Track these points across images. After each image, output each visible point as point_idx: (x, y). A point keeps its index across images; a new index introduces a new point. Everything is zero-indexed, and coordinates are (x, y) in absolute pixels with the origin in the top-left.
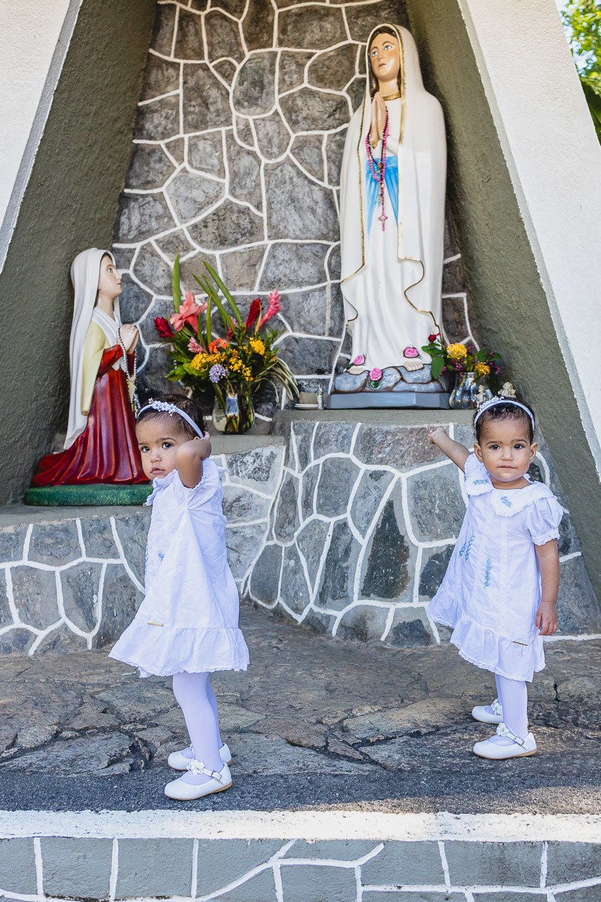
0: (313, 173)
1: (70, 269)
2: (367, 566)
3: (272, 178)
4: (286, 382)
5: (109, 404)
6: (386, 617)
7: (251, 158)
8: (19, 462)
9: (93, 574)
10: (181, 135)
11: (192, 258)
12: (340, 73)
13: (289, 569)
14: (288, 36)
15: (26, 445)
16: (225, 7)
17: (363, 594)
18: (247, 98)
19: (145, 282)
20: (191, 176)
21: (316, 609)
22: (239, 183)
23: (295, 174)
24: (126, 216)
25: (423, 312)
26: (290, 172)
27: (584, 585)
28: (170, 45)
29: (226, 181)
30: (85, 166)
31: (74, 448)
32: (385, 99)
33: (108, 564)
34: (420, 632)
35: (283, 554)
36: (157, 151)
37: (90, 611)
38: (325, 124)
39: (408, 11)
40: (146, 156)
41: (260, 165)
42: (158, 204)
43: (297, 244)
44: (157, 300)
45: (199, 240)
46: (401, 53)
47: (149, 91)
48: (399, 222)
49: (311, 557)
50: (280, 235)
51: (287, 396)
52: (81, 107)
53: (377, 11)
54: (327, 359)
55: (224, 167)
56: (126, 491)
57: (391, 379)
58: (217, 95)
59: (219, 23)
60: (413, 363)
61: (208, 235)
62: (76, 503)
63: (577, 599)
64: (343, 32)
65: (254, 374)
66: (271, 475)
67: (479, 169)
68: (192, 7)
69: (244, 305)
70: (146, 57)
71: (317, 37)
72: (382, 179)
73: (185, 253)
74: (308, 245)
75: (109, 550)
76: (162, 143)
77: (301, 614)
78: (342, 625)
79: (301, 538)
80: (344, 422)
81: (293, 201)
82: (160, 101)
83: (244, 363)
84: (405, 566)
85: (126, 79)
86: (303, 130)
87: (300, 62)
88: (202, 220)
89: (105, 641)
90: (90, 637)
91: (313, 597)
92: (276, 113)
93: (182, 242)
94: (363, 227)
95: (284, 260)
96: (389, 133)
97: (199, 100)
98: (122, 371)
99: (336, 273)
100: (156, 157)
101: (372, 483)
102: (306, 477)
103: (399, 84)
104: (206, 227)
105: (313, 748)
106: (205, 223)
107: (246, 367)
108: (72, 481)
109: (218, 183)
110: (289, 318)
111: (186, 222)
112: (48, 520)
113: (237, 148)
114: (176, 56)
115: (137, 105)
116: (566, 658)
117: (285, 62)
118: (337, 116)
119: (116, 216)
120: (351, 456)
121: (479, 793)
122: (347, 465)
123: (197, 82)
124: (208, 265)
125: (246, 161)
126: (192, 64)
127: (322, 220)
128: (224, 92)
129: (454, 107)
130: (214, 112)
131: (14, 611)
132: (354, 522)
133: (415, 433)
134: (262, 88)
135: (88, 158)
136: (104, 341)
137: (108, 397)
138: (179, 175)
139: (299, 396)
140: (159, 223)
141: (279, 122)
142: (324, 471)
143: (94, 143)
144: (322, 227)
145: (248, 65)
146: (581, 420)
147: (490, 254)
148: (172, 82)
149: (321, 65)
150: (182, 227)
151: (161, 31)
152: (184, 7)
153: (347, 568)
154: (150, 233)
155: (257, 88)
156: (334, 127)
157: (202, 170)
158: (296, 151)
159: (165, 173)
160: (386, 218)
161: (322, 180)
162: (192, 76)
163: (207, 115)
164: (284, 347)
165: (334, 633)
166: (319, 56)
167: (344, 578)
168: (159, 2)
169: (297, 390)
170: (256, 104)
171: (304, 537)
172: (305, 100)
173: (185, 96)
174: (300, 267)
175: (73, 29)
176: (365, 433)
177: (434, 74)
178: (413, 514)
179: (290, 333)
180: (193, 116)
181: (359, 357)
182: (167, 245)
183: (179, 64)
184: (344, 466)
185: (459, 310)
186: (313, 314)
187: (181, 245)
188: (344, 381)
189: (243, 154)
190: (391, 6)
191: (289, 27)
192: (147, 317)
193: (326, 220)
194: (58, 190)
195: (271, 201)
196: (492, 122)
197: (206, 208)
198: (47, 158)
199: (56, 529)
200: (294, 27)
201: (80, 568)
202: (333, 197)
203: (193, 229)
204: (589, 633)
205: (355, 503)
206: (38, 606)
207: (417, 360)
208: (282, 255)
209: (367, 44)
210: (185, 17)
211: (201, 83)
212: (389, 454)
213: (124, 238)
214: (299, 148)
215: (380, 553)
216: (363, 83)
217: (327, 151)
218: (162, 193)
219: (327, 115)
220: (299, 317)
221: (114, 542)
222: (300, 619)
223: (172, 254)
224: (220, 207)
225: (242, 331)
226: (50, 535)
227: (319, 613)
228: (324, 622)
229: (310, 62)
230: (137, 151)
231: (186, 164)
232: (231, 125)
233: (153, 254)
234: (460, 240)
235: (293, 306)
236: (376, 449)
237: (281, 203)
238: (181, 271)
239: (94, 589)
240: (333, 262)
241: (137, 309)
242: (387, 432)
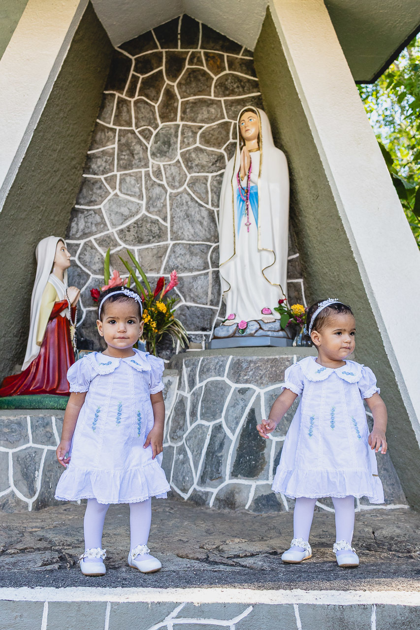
0: (201, 199)
1: (35, 250)
2: (236, 455)
3: (174, 201)
4: (180, 336)
5: (56, 339)
6: (249, 492)
7: (161, 188)
9: (37, 456)
10: (115, 172)
11: (119, 251)
12: (220, 139)
13: (179, 462)
14: (187, 115)
16: (147, 96)
17: (232, 475)
18: (159, 151)
19: (85, 266)
20: (120, 199)
21: (198, 488)
22: (152, 204)
23: (190, 200)
24: (75, 222)
25: (275, 285)
26: (186, 198)
27: (390, 469)
28: (111, 118)
29: (144, 203)
30: (51, 183)
31: (29, 369)
32: (250, 151)
33: (48, 450)
34: (274, 502)
35: (175, 452)
36: (98, 182)
37: (33, 481)
38: (210, 169)
39: (264, 103)
40: (91, 185)
41: (167, 193)
42: (97, 215)
43: (190, 244)
44: (93, 278)
45: (124, 239)
46: (260, 124)
47: (95, 145)
48: (259, 226)
49: (195, 451)
50: (179, 238)
51: (181, 346)
52: (51, 144)
53: (244, 103)
54: (209, 321)
55: (142, 194)
56: (64, 399)
57: (252, 328)
58: (140, 149)
59: (143, 106)
60: (268, 318)
61: (130, 236)
62: (27, 407)
63: (385, 479)
64: (222, 114)
65: (159, 327)
66: (168, 396)
67: (311, 193)
68: (126, 95)
69: (153, 283)
70: (94, 124)
71: (206, 117)
72: (247, 199)
73: (114, 247)
74: (197, 245)
75: (49, 440)
76: (102, 177)
77: (187, 493)
78: (217, 499)
79: (188, 438)
80: (220, 356)
81: (188, 216)
82: (102, 151)
83: (152, 318)
84: (263, 454)
85: (81, 134)
86: (195, 172)
87: (195, 131)
88: (127, 227)
89: (42, 506)
90: (30, 502)
91: (196, 479)
92: (178, 161)
93: (112, 240)
94: (234, 230)
95: (181, 254)
96: (252, 171)
97: (128, 152)
98: (67, 319)
99: (216, 264)
100: (98, 185)
101: (240, 396)
102: (193, 395)
103: (258, 143)
104: (129, 231)
105: (197, 559)
106: (128, 229)
107: (153, 321)
108: (27, 392)
109: (138, 204)
110: (183, 292)
111: (115, 228)
112: (7, 415)
113: (151, 182)
114: (114, 124)
115: (86, 153)
116: (379, 519)
117: (185, 131)
118: (218, 165)
119: (68, 222)
120: (225, 378)
121: (322, 581)
122: (222, 384)
123: (127, 141)
124: (130, 253)
125: (157, 190)
126: (124, 130)
127: (207, 229)
128: (144, 148)
129: (294, 156)
130: (138, 159)
132: (227, 424)
133: (270, 362)
134: (170, 145)
135: (53, 179)
136: (56, 296)
137: (56, 334)
138: (113, 197)
139: (188, 345)
140: (97, 228)
141: (180, 167)
142: (206, 390)
143: (57, 171)
144: (207, 234)
145: (161, 132)
146: (384, 347)
147: (318, 247)
148: (111, 140)
149: (208, 134)
150: (113, 231)
151: (105, 109)
152: (120, 95)
153: (222, 456)
154: (91, 234)
155: (166, 146)
156: (215, 171)
157: (128, 195)
158: (191, 185)
159: (103, 196)
160: (250, 224)
161: (207, 204)
162: (124, 137)
163: (132, 161)
164: (179, 312)
165: (211, 504)
166: (207, 128)
167: (219, 464)
168: (104, 92)
169: (187, 342)
170: (165, 156)
171: (190, 438)
172: (197, 154)
173: (119, 149)
174: (192, 259)
175: (49, 94)
176: (235, 363)
177: (281, 139)
179: (183, 303)
180: (124, 161)
181: (231, 315)
182: (101, 242)
183: (116, 129)
184: (220, 386)
185: (299, 291)
186: (200, 290)
187: (112, 243)
188: (221, 330)
189: (156, 186)
190: (253, 100)
191: (188, 110)
192: (86, 289)
193: (209, 229)
194: (31, 194)
195: (173, 216)
196: (319, 158)
197: (129, 219)
198: (26, 172)
199: (12, 422)
200: (191, 110)
201: (27, 451)
202: (214, 215)
203: (120, 232)
204: (395, 504)
205: (228, 411)
207: (270, 316)
208: (179, 251)
209: (237, 122)
210: (121, 102)
211: (130, 141)
212: (252, 376)
213: (73, 236)
214: (193, 183)
215: (246, 445)
216: (234, 145)
217: (211, 186)
218: (100, 208)
219: (211, 164)
220: (190, 292)
221: (54, 434)
222: (186, 496)
223: (105, 248)
224: (139, 218)
225: (151, 297)
226: (7, 426)
227: (200, 491)
228: (204, 497)
229: (201, 131)
230: (85, 181)
231: (117, 191)
232: (149, 167)
233: (92, 247)
234: (298, 244)
235: (186, 284)
236: (242, 373)
237: (180, 217)
238: (111, 260)
239: (37, 467)
240: (214, 256)
241: (79, 283)
242: (251, 362)
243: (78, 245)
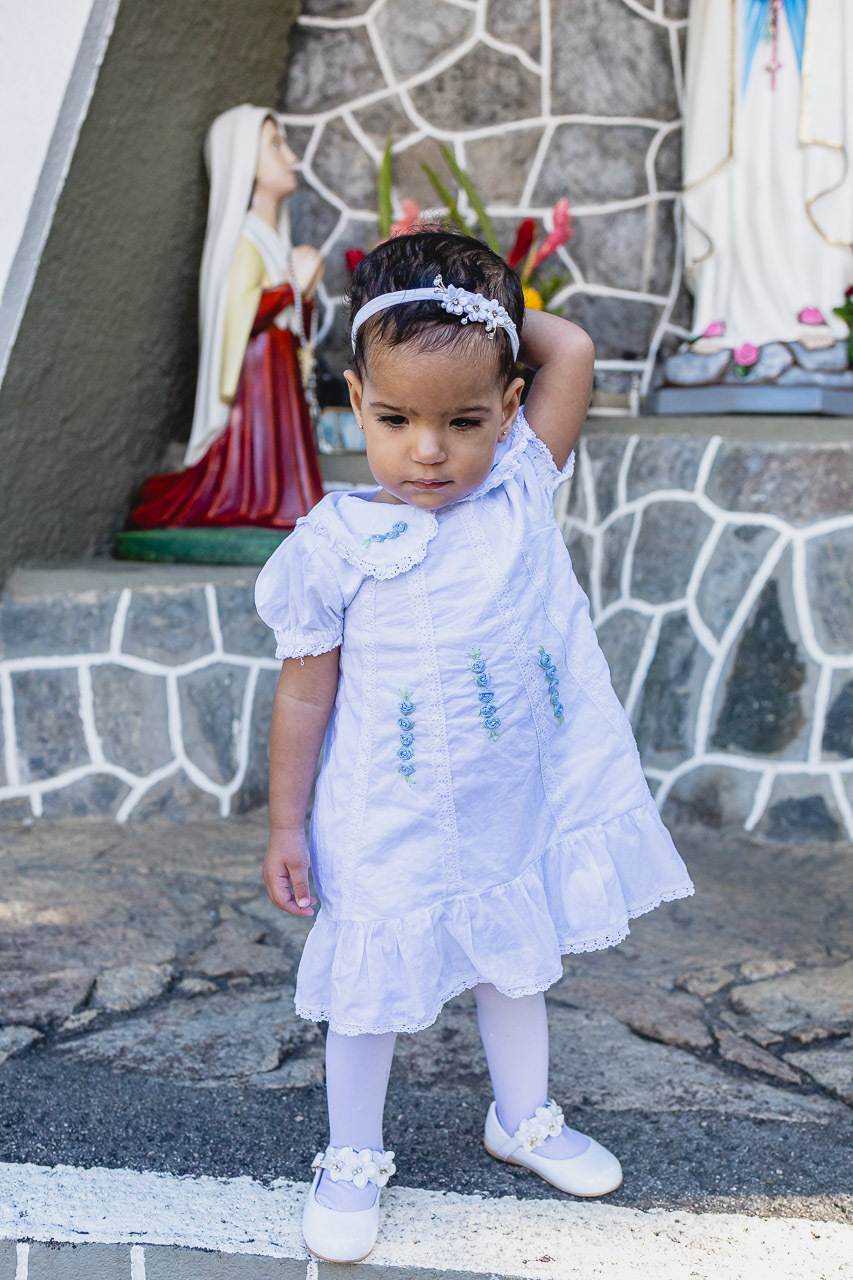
2: (723, 696)
5: (269, 386)
6: (755, 787)
8: (109, 483)
9: (234, 685)
11: (413, 147)
15: (119, 455)
17: (713, 744)
19: (329, 185)
22: (503, 11)
24: (300, 66)
25: (840, 245)
29: (480, 7)
31: (204, 463)
33: (260, 669)
34: (820, 817)
42: (356, 46)
43: (600, 127)
44: (349, 219)
45: (429, 112)
48: (805, 70)
50: (572, 109)
54: (642, 333)
57: (773, 363)
60: (815, 335)
61: (445, 103)
62: (206, 560)
69: (502, 233)
73: (402, 136)
74: (621, 127)
75: (261, 644)
78: (670, 798)
80: (686, 436)
81: (597, 46)
84: (797, 700)
88: (435, 77)
89: (253, 804)
90: (225, 794)
93: (398, 116)
94: (733, 83)
95: (575, 154)
98: (293, 332)
99: (673, 179)
101: (738, 546)
102: (608, 534)
105: (687, 1048)
106: (439, 82)
108: (199, 520)
109: (465, 11)
110: (581, 259)
111: (405, 80)
112: (157, 584)
119: (281, 64)
120: (698, 496)
122: (690, 513)
124: (445, 151)
127: (647, 82)
131: (93, 741)
132: (700, 615)
133: (823, 459)
136: (262, 273)
137: (267, 375)
140: (358, 80)
142: (645, 524)
144: (648, 95)
150: (398, 89)
153: (686, 696)
154: (342, 97)
160: (779, 66)
161: (651, 7)
167: (679, 713)
174: (604, 168)
176: (727, 456)
178: (816, 605)
179: (579, 286)
181: (713, 325)
184: (684, 516)
186: (623, 253)
187: (396, 122)
188: (685, 366)
192: (331, 250)
193: (654, 85)
195: (557, 45)
197: (442, 55)
199: (169, 601)
201: (210, 673)
202: (671, 40)
203: (418, 93)
205: (704, 581)
206: (136, 737)
207: (821, 330)
208: (573, 144)
212: (773, 495)
213: (297, 105)
215: (750, 674)
220: (597, 257)
223: (380, 138)
224: (466, 54)
226: (160, 611)
233: (347, 136)
235: (587, 236)
236: (747, 486)
237: (574, 49)
238: (395, 170)
239: (236, 711)
240: (664, 160)
241: (314, 233)
242: (771, 457)
243: (309, 130)
